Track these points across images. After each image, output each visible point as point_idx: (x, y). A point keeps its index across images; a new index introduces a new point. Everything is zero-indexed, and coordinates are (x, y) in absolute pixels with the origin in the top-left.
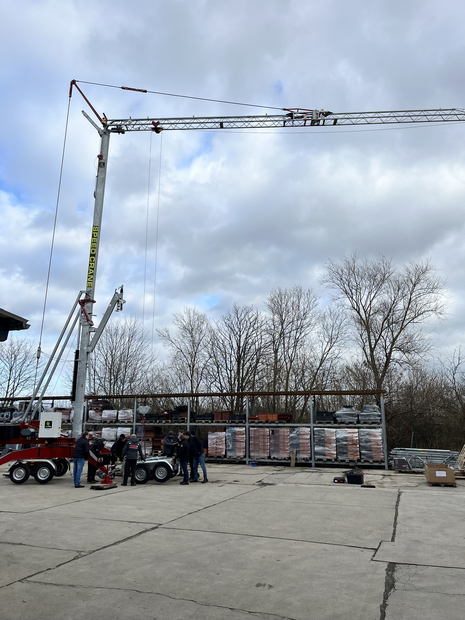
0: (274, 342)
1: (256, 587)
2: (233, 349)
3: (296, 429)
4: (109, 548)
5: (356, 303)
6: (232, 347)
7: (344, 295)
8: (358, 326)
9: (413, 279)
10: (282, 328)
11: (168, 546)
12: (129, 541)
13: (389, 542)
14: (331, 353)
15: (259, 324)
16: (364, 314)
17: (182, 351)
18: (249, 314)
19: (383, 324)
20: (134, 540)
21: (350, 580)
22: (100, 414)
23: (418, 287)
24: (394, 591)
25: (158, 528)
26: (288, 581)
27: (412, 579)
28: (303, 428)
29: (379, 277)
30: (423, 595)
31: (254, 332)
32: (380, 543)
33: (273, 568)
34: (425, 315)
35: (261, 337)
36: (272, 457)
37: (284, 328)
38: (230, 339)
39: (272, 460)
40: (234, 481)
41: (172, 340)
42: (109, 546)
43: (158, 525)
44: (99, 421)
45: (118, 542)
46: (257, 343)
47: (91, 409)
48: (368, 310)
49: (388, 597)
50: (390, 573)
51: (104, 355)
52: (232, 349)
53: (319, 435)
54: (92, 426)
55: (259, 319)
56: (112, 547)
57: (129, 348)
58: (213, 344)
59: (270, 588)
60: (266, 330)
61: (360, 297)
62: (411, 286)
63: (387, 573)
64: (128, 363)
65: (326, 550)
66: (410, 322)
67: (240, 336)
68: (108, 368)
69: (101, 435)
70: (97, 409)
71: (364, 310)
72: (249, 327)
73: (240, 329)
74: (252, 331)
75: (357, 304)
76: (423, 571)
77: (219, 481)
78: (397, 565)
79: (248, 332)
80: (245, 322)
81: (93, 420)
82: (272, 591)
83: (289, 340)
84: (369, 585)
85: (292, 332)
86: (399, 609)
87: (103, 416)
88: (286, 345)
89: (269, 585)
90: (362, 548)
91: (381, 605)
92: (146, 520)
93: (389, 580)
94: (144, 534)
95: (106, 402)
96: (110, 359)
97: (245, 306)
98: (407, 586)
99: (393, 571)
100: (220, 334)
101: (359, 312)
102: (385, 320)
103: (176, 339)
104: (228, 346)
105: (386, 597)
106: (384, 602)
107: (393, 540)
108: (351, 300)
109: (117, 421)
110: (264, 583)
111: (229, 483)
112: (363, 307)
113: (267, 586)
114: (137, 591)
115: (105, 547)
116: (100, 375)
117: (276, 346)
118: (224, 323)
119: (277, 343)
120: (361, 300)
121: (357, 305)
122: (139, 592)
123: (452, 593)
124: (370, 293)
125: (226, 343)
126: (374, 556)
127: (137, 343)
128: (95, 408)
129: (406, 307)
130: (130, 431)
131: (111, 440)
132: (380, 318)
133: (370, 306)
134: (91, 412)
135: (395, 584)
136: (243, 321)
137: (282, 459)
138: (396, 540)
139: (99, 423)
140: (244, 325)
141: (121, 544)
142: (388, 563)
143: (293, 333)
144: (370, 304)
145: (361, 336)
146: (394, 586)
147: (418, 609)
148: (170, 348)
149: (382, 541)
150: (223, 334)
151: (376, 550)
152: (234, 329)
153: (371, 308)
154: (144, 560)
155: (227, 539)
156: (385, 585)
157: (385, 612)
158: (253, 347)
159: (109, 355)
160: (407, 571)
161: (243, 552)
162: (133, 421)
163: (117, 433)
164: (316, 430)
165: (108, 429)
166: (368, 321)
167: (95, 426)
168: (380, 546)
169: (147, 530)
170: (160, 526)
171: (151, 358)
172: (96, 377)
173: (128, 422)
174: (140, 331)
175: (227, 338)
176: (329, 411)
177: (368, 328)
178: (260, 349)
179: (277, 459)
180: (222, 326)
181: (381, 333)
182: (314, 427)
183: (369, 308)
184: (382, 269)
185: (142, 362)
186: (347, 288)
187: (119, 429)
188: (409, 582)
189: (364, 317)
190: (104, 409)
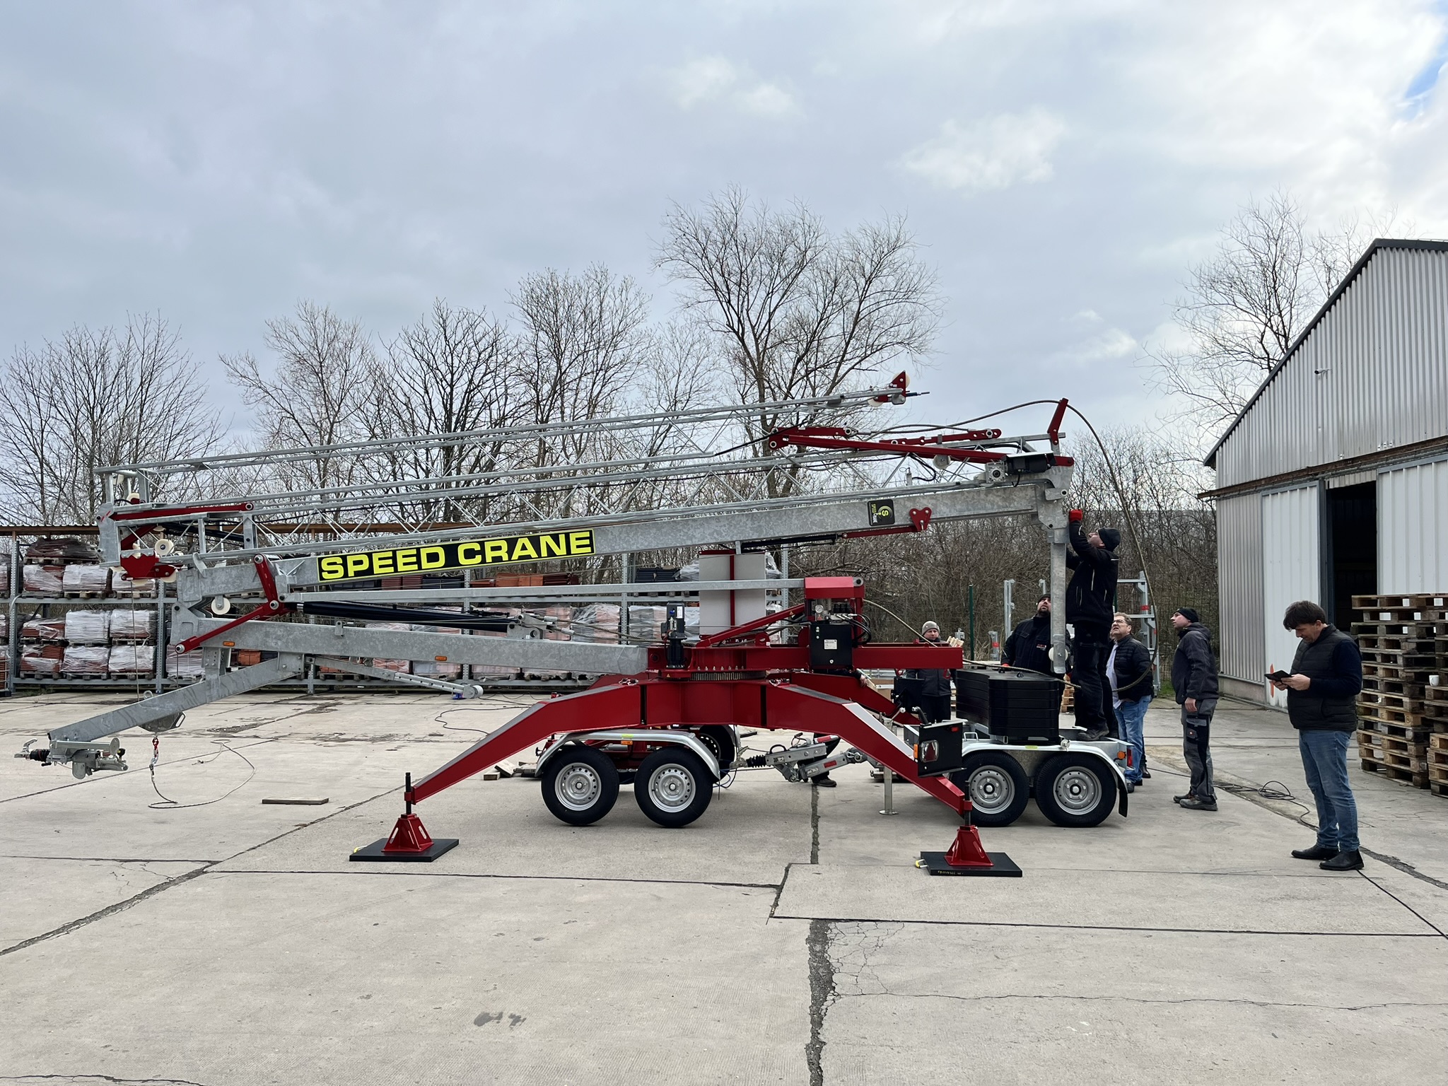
0: (538, 402)
1: (475, 1027)
2: (433, 418)
3: (585, 608)
4: (41, 942)
5: (738, 315)
6: (430, 413)
7: (712, 294)
8: (738, 370)
9: (868, 268)
10: (559, 368)
11: (227, 924)
12: (112, 917)
13: (806, 866)
14: (672, 434)
15: (500, 356)
16: (753, 343)
17: (294, 419)
18: (476, 332)
19: (795, 368)
20: (126, 915)
21: (723, 978)
22: (59, 574)
23: (876, 285)
24: (833, 1000)
25: (206, 872)
26: (564, 996)
27: (872, 961)
28: (604, 605)
29: (791, 255)
30: (904, 1005)
31: (489, 376)
32: (787, 870)
33: (524, 964)
34: (885, 353)
35: (506, 390)
36: (527, 674)
37: (563, 371)
38: (427, 392)
39: (527, 680)
40: (430, 735)
41: (268, 387)
42: (44, 937)
43: (208, 864)
44: (54, 592)
45: (75, 923)
46: (495, 406)
47: (29, 562)
48: (763, 336)
49: (822, 1019)
50: (818, 948)
51: (70, 421)
52: (430, 419)
53: (641, 621)
54: (36, 607)
55: (502, 344)
56: (54, 940)
57: (142, 405)
58: (380, 400)
59: (513, 1024)
60: (519, 373)
61: (746, 303)
62: (863, 281)
63: (811, 949)
64: (143, 444)
65: (659, 899)
66: (853, 368)
67: (452, 386)
68: (81, 454)
69: (63, 629)
70: (49, 562)
71: (755, 335)
72: (474, 364)
73: (452, 367)
74: (485, 375)
75: (739, 318)
76: (893, 938)
77: (391, 735)
78: (832, 925)
79: (472, 376)
80: (466, 350)
81: (39, 590)
82: (521, 1031)
83: (575, 401)
84: (771, 986)
85: (584, 379)
86: (855, 1053)
87: (68, 580)
88: (568, 411)
89: (512, 1016)
90: (744, 886)
91: (807, 1045)
92: (171, 853)
93: (817, 969)
94: (160, 895)
95: (75, 543)
96: (86, 430)
97: (465, 311)
98: (864, 983)
99: (825, 941)
100: (397, 377)
101: (742, 340)
102: (799, 361)
103: (279, 385)
104: (421, 412)
105: (817, 1022)
106: (815, 1034)
107: (814, 859)
108: (726, 308)
109: (109, 592)
110: (499, 1011)
111: (416, 741)
112: (753, 328)
113: (506, 1020)
114: (107, 1078)
115: (32, 941)
116: (58, 474)
117: (542, 413)
118: (410, 351)
119: (545, 406)
120: (748, 311)
121: (739, 321)
122: (115, 1080)
123: (972, 995)
124: (769, 294)
125: (416, 401)
126: (776, 905)
127: (166, 392)
128: (41, 560)
129: (849, 330)
130: (148, 619)
131: (94, 641)
132: (787, 358)
133: (767, 327)
134: (28, 569)
135: (834, 978)
136: (460, 347)
137: (550, 679)
138: (820, 859)
139: (56, 598)
140: (464, 358)
141: (84, 928)
142: (811, 921)
143: (587, 381)
144: (769, 321)
145: (743, 399)
146: (833, 985)
147: (899, 1049)
148: (262, 407)
149: (790, 865)
150: (408, 379)
151: (779, 888)
152: (435, 366)
153: (769, 331)
154: (145, 973)
155: (403, 891)
156: (811, 984)
157: (820, 1068)
158: (484, 416)
159: (81, 419)
160: (858, 939)
161: (443, 925)
162: (157, 594)
163: (109, 625)
164: (633, 612)
165: (83, 613)
166: (761, 363)
167: (45, 605)
168: (786, 877)
169: (171, 882)
170: (214, 868)
171: (208, 434)
172: (47, 480)
173: (142, 596)
174: (173, 360)
175: (416, 387)
176: (665, 568)
177: (760, 377)
178: (503, 418)
179: (538, 678)
180: (402, 356)
181: (789, 389)
182: (630, 604)
183: (765, 333)
184: (801, 239)
185: (182, 444)
186: (719, 280)
187: (116, 613)
188: (867, 970)
189: (752, 351)
190: (68, 562)
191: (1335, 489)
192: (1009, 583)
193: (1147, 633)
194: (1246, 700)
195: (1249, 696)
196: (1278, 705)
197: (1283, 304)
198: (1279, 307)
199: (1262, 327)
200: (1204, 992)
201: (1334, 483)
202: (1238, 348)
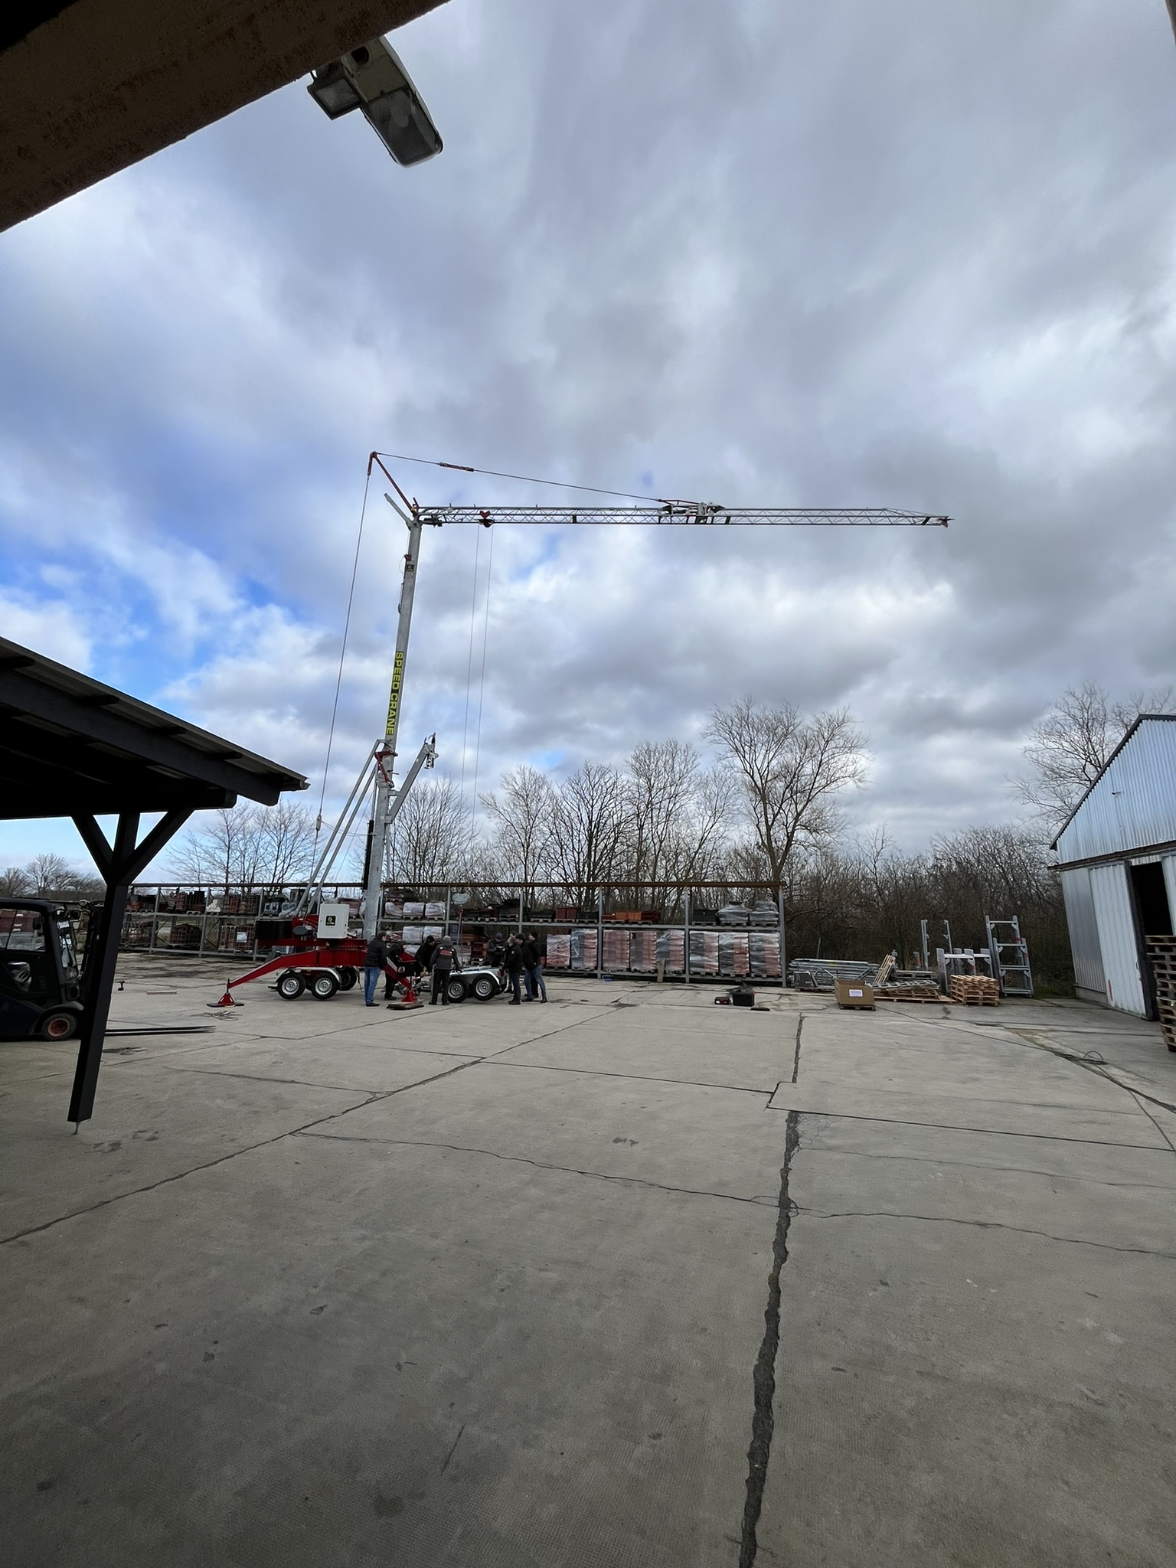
0: (638, 815)
1: (614, 1144)
2: (582, 824)
3: (665, 932)
4: (413, 1088)
5: (749, 764)
6: (581, 822)
7: (734, 753)
8: (752, 795)
9: (826, 734)
10: (651, 796)
11: (494, 1087)
12: (441, 1079)
13: (789, 1084)
14: (714, 831)
15: (618, 790)
16: (759, 779)
17: (512, 826)
18: (606, 777)
19: (784, 794)
21: (739, 1134)
22: (401, 907)
23: (832, 744)
24: (798, 1150)
25: (480, 1062)
26: (657, 1134)
27: (821, 1134)
28: (675, 930)
29: (780, 731)
30: (838, 1156)
31: (612, 801)
32: (778, 1085)
33: (637, 1118)
34: (839, 783)
35: (622, 807)
36: (632, 969)
37: (653, 797)
38: (579, 810)
39: (633, 972)
40: (582, 1001)
41: (500, 809)
43: (480, 1058)
44: (399, 916)
45: (426, 1080)
46: (615, 816)
47: (389, 901)
48: (764, 775)
49: (791, 1158)
50: (792, 1125)
51: (407, 828)
53: (696, 940)
54: (390, 923)
55: (619, 783)
56: (419, 1087)
57: (440, 820)
58: (555, 816)
59: (632, 1144)
60: (629, 799)
61: (754, 757)
62: (823, 743)
63: (788, 1125)
64: (440, 840)
65: (706, 1094)
66: (819, 792)
67: (592, 807)
68: (411, 845)
70: (396, 901)
71: (760, 774)
72: (604, 794)
73: (593, 796)
74: (610, 800)
76: (836, 1124)
77: (561, 1000)
78: (801, 1115)
79: (603, 801)
80: (600, 787)
81: (392, 915)
82: (635, 1147)
83: (659, 812)
84: (765, 1141)
85: (664, 802)
86: (808, 1175)
87: (405, 910)
88: (655, 820)
89: (631, 1141)
90: (753, 1091)
91: (781, 1169)
92: (463, 1052)
93: (790, 1135)
94: (462, 1071)
95: (409, 891)
96: (414, 834)
97: (600, 766)
98: (816, 1144)
99: (796, 1122)
100: (564, 803)
101: (752, 777)
102: (787, 788)
103: (505, 808)
104: (576, 820)
105: (788, 1159)
106: (786, 1165)
107: (794, 1080)
108: (743, 761)
109: (424, 917)
110: (625, 1137)
111: (574, 1004)
112: (759, 770)
113: (628, 1142)
114: (452, 1147)
115: (409, 1087)
116: (401, 855)
117: (641, 821)
118: (571, 788)
119: (642, 816)
120: (755, 761)
121: (751, 767)
122: (456, 1148)
123: (877, 1155)
124: (768, 752)
125: (573, 815)
126: (770, 1102)
127: (451, 813)
128: (394, 900)
129: (815, 771)
132: (780, 785)
133: (767, 769)
134: (388, 904)
135: (800, 1140)
136: (597, 785)
137: (645, 972)
138: (798, 1080)
139: (399, 919)
140: (599, 791)
142: (789, 1111)
144: (768, 766)
145: (755, 810)
146: (798, 1143)
147: (832, 1176)
148: (498, 820)
149: (780, 1082)
150: (570, 803)
151: (773, 1094)
152: (584, 796)
153: (768, 772)
154: (462, 1105)
155: (572, 1079)
156: (787, 1142)
157: (787, 1179)
159: (414, 828)
160: (815, 1122)
161: (595, 1096)
162: (446, 918)
164: (692, 934)
165: (412, 927)
166: (764, 789)
167: (394, 923)
168: (777, 1088)
169: (465, 1066)
170: (483, 1060)
171: (470, 833)
172: (395, 858)
173: (439, 919)
174: (456, 796)
175: (574, 808)
176: (710, 909)
177: (764, 799)
178: (620, 824)
179: (639, 971)
180: (567, 791)
181: (781, 805)
182: (690, 930)
183: (766, 772)
184: (785, 720)
185: (458, 839)
186: (738, 744)
187: (426, 928)
188: (818, 1138)
189: (759, 783)
190: (406, 901)
191: (1136, 866)
192: (924, 922)
193: (1021, 956)
194: (1096, 1003)
195: (1097, 1000)
196: (1116, 1006)
197: (1097, 747)
198: (1094, 750)
199: (1083, 762)
200: (1018, 1166)
201: (1134, 862)
202: (1069, 775)
